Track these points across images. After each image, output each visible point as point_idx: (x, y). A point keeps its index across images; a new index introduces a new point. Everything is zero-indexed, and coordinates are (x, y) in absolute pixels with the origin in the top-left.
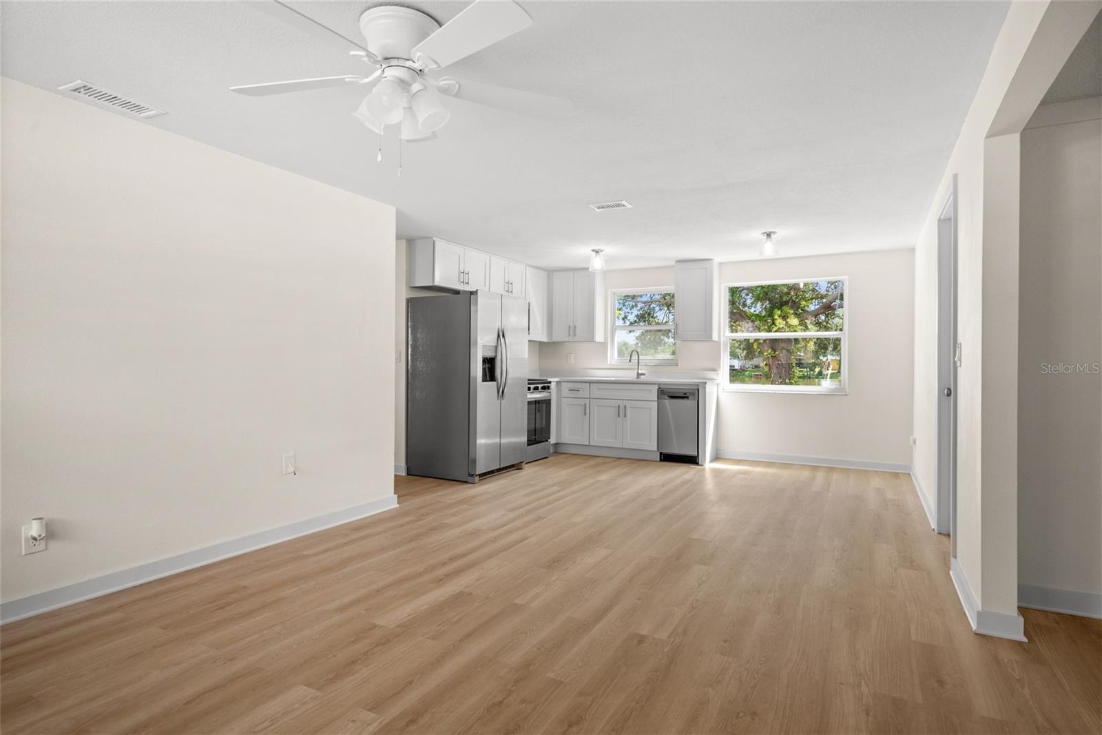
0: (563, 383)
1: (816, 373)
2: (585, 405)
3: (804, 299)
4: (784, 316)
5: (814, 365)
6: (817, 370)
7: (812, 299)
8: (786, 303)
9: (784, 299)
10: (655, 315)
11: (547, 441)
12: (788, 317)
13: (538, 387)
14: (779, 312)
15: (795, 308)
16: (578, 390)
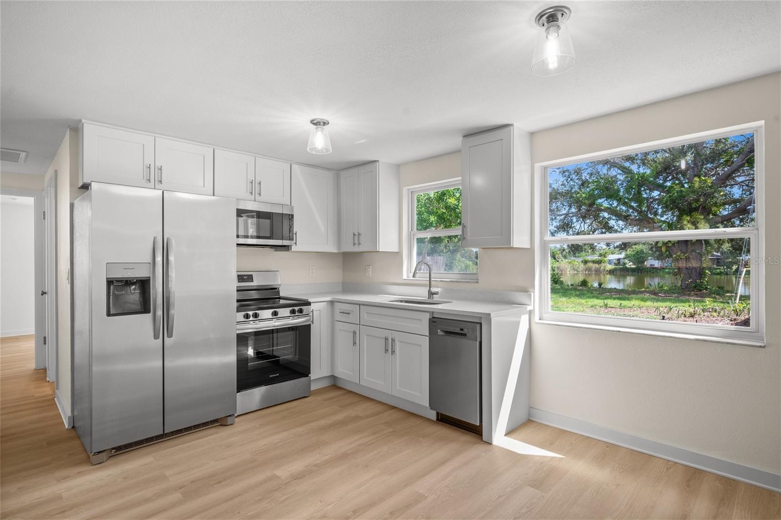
0: (336, 303)
1: (734, 270)
2: (354, 333)
3: (715, 204)
4: (694, 222)
5: (732, 263)
6: (734, 267)
7: (724, 204)
8: (696, 209)
9: (693, 206)
10: (573, 225)
11: (308, 376)
12: (698, 222)
13: (294, 310)
14: (688, 218)
15: (705, 214)
16: (349, 314)
